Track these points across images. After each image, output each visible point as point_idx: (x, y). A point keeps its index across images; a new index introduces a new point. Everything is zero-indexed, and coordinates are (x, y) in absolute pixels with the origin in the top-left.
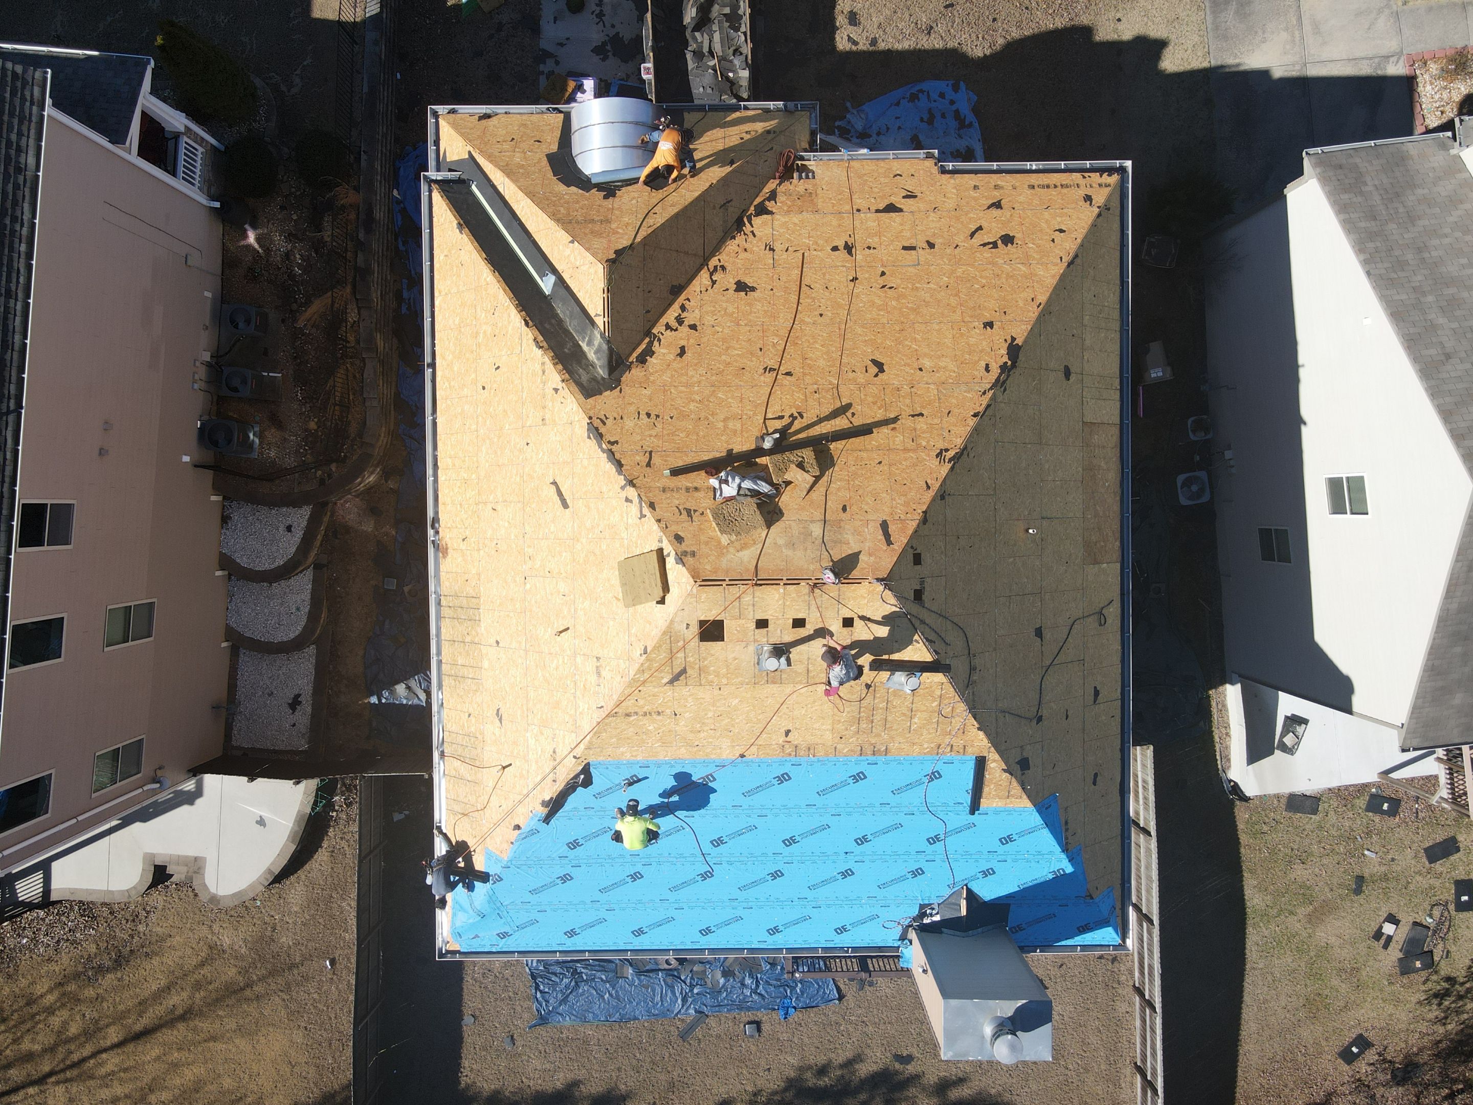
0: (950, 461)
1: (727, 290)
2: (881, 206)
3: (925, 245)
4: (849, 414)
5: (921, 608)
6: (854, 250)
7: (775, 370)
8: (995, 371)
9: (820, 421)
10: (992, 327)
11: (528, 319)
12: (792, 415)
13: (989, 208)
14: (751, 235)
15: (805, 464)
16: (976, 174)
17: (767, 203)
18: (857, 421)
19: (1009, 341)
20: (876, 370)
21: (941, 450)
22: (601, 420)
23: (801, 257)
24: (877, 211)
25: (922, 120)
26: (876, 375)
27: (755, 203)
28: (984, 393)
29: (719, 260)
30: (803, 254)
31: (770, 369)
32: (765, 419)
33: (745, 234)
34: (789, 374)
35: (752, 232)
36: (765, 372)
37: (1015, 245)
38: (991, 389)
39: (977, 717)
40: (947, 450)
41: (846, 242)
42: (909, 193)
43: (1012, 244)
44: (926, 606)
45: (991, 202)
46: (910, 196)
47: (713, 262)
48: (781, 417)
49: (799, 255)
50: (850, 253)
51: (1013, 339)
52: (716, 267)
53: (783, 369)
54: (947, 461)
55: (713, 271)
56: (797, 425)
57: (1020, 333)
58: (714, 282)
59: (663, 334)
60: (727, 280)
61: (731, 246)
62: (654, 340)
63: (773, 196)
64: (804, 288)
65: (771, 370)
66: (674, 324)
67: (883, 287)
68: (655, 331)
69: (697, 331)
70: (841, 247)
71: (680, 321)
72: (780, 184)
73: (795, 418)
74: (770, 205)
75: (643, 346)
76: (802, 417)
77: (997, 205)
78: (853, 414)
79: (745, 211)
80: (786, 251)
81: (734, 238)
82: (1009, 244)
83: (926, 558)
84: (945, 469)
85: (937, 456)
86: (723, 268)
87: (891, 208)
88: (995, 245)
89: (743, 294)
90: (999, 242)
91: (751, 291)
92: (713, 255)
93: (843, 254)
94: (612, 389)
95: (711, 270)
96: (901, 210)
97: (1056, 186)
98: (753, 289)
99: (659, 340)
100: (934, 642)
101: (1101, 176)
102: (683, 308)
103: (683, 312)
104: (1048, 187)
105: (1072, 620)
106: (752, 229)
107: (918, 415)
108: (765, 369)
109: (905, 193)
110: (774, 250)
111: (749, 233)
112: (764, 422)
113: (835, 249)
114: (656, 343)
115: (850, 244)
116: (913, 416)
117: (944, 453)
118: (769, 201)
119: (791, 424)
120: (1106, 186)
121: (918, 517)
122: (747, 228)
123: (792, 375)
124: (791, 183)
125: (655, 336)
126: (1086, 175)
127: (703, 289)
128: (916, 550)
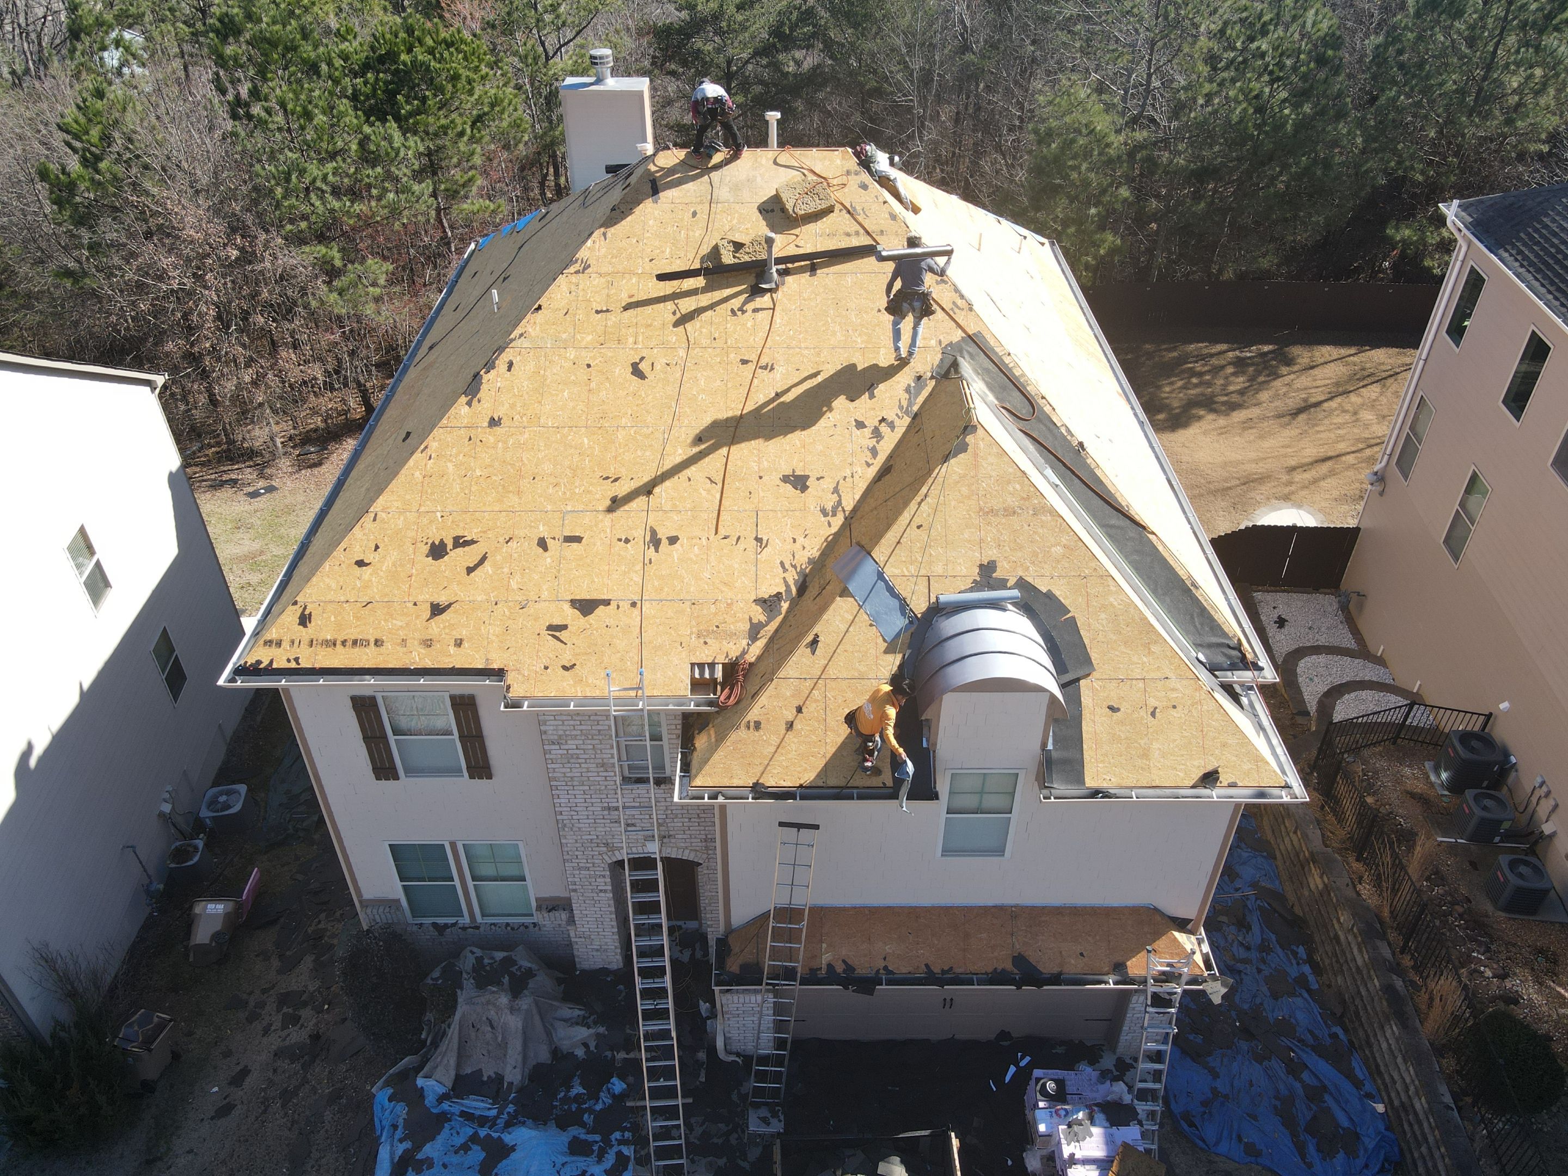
0: (577, 261)
1: (818, 479)
2: (601, 610)
3: (550, 543)
4: (678, 315)
6: (648, 538)
7: (761, 367)
8: (501, 363)
9: (712, 307)
10: (492, 419)
11: (1069, 437)
12: (744, 312)
13: (449, 606)
14: (787, 566)
15: (732, 249)
16: (453, 668)
17: (763, 618)
18: (670, 305)
19: (475, 400)
20: (642, 366)
21: (583, 272)
22: (959, 308)
23: (720, 527)
24: (607, 603)
26: (642, 359)
27: (780, 618)
28: (521, 335)
29: (830, 525)
30: (716, 533)
31: (766, 369)
32: (774, 309)
33: (794, 567)
34: (744, 362)
35: (785, 570)
36: (772, 365)
37: (430, 542)
38: (512, 340)
40: (577, 272)
41: (657, 551)
42: (557, 634)
43: (433, 543)
45: (444, 616)
46: (556, 629)
47: (838, 521)
48: (756, 310)
49: (722, 532)
50: (654, 532)
51: (469, 404)
52: (834, 515)
53: (751, 366)
54: (579, 261)
55: (837, 507)
56: (736, 303)
57: (461, 410)
58: (836, 490)
59: (897, 415)
60: (819, 493)
61: (813, 548)
62: (907, 408)
63: (754, 632)
64: (719, 479)
65: (764, 368)
66: (884, 429)
67: (616, 480)
68: (907, 420)
69: (856, 420)
70: (665, 542)
71: (877, 434)
72: (744, 653)
73: (740, 309)
74: (759, 614)
75: (921, 399)
76: (732, 310)
77: (437, 610)
78: (674, 313)
79: (794, 603)
80: (739, 538)
81: (810, 561)
82: (437, 543)
84: (583, 253)
85: (589, 266)
86: (824, 512)
87: (586, 607)
88: (460, 542)
89: (798, 473)
90: (450, 546)
91: (788, 476)
92: (837, 535)
93: (663, 534)
94: (951, 344)
95: (840, 508)
96: (573, 603)
97: (344, 643)
98: (785, 479)
99: (901, 407)
101: (271, 662)
102: (874, 452)
103: (874, 446)
104: (355, 642)
106: (785, 575)
107: (602, 311)
108: (772, 369)
109: (563, 635)
110: (757, 539)
111: (790, 569)
112: (774, 305)
113: (673, 540)
114: (905, 404)
115: (652, 548)
116: (607, 311)
117: (581, 269)
118: (760, 622)
119: (745, 303)
120: (271, 642)
122: (792, 577)
123: (741, 360)
124: (727, 656)
125: (907, 413)
126: (293, 665)
127: (849, 480)
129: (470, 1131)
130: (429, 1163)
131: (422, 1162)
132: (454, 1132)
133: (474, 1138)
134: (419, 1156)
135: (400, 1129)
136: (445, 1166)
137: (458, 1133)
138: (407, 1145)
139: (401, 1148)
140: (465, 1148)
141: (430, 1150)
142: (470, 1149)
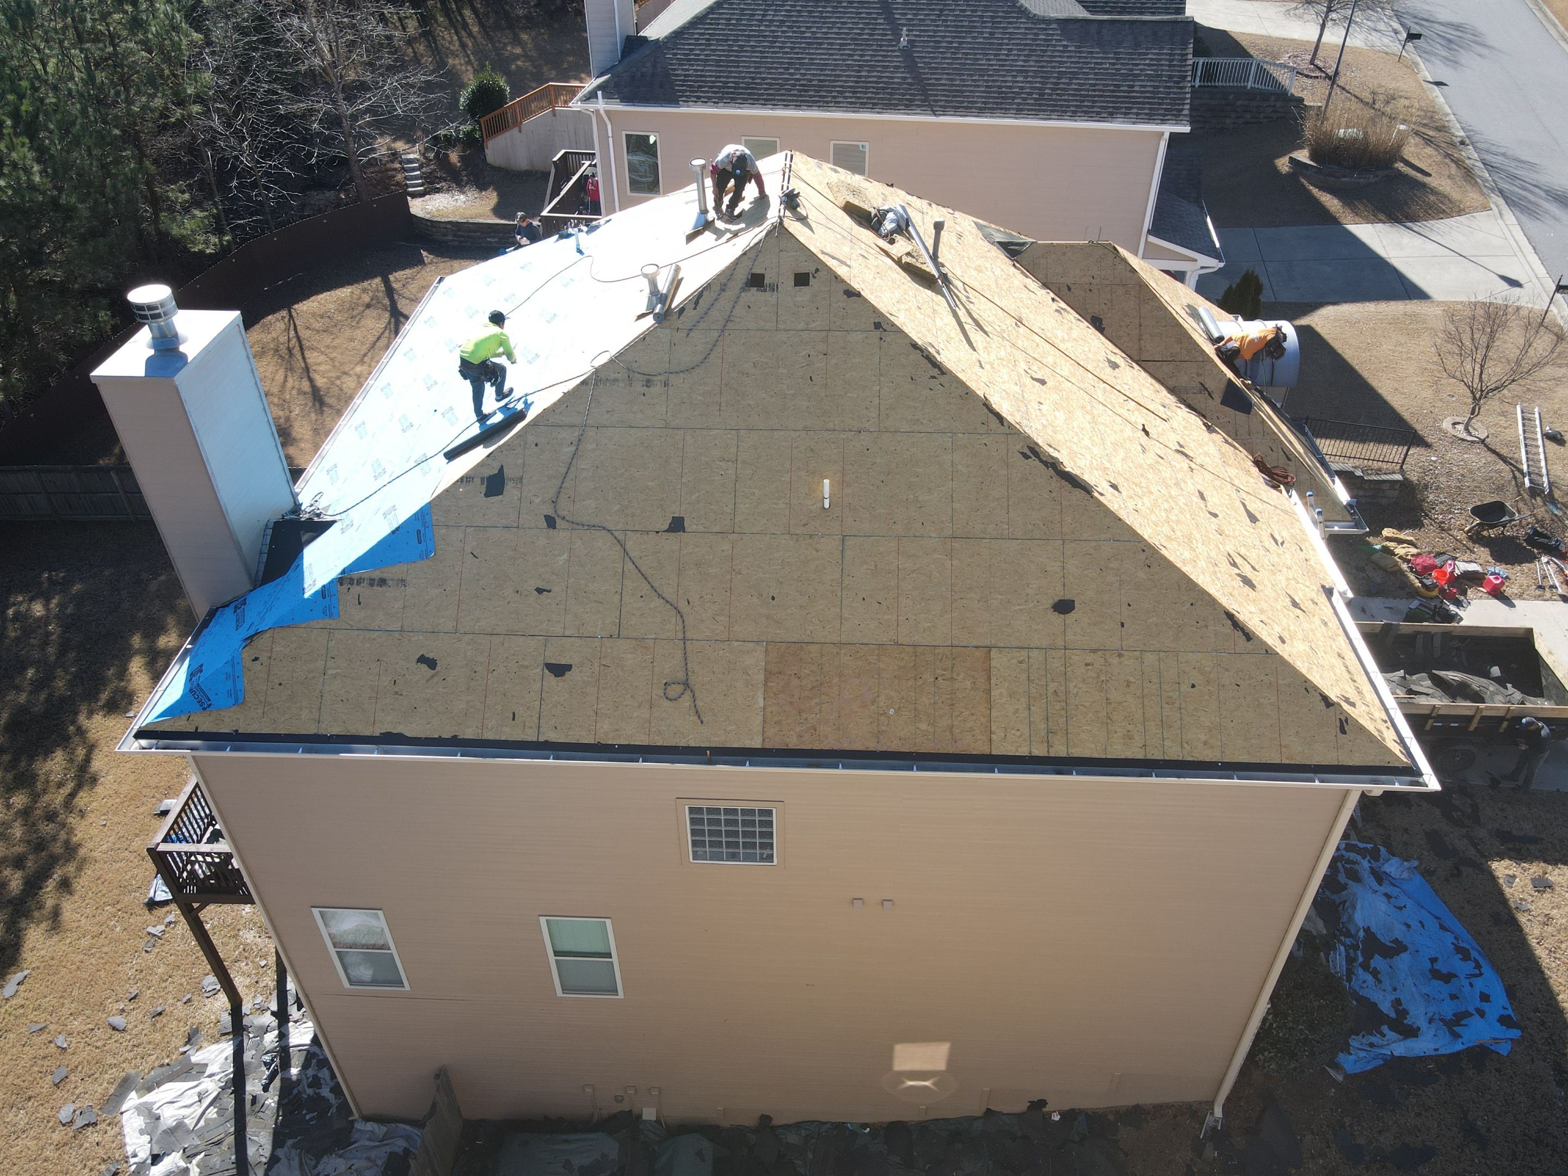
5: (741, 286)
25: (1433, 960)
39: (584, 387)
44: (743, 294)
83: (804, 294)
100: (695, 309)
105: (682, 605)
121: (856, 285)
123: (1016, 326)
128: (814, 277)
129: (1360, 971)
130: (1397, 1002)
131: (1397, 1012)
132: (1364, 985)
133: (1365, 966)
134: (1393, 1015)
135: (1373, 1039)
136: (1395, 989)
137: (1364, 982)
138: (1385, 1029)
139: (1391, 1035)
140: (1375, 973)
141: (1386, 1007)
142: (1375, 968)
